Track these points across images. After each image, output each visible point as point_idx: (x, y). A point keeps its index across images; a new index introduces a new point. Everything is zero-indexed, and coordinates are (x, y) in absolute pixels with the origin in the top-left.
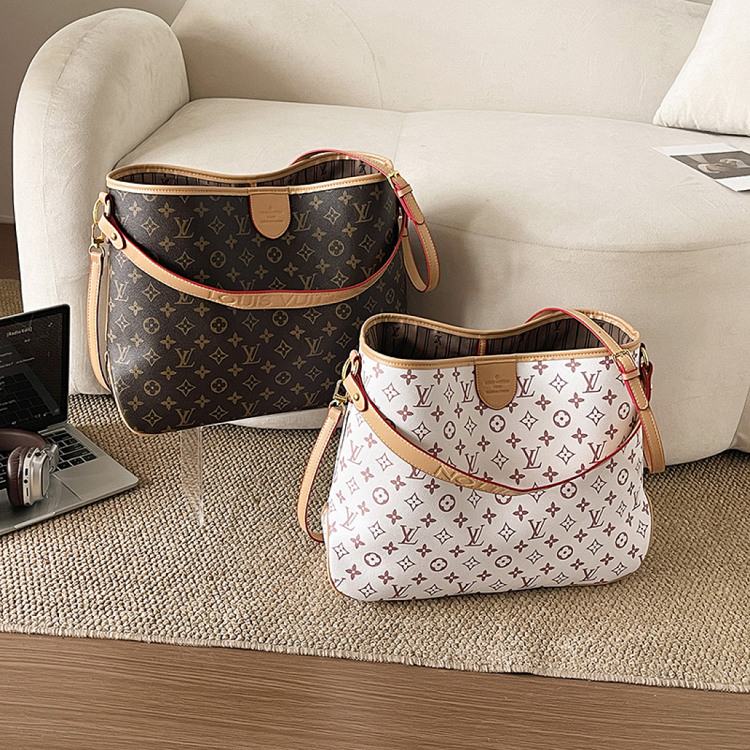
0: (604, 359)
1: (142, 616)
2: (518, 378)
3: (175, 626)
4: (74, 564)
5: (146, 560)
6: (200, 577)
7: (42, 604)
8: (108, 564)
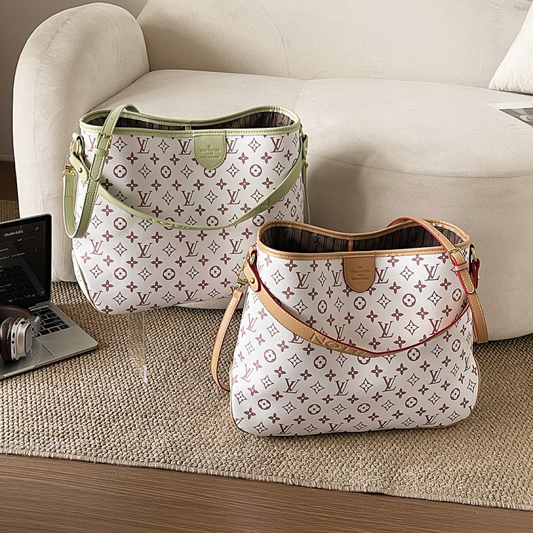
0: (441, 255)
1: (91, 443)
2: (376, 269)
3: (115, 451)
4: (45, 404)
5: (99, 402)
6: (137, 415)
7: (18, 433)
8: (70, 404)
